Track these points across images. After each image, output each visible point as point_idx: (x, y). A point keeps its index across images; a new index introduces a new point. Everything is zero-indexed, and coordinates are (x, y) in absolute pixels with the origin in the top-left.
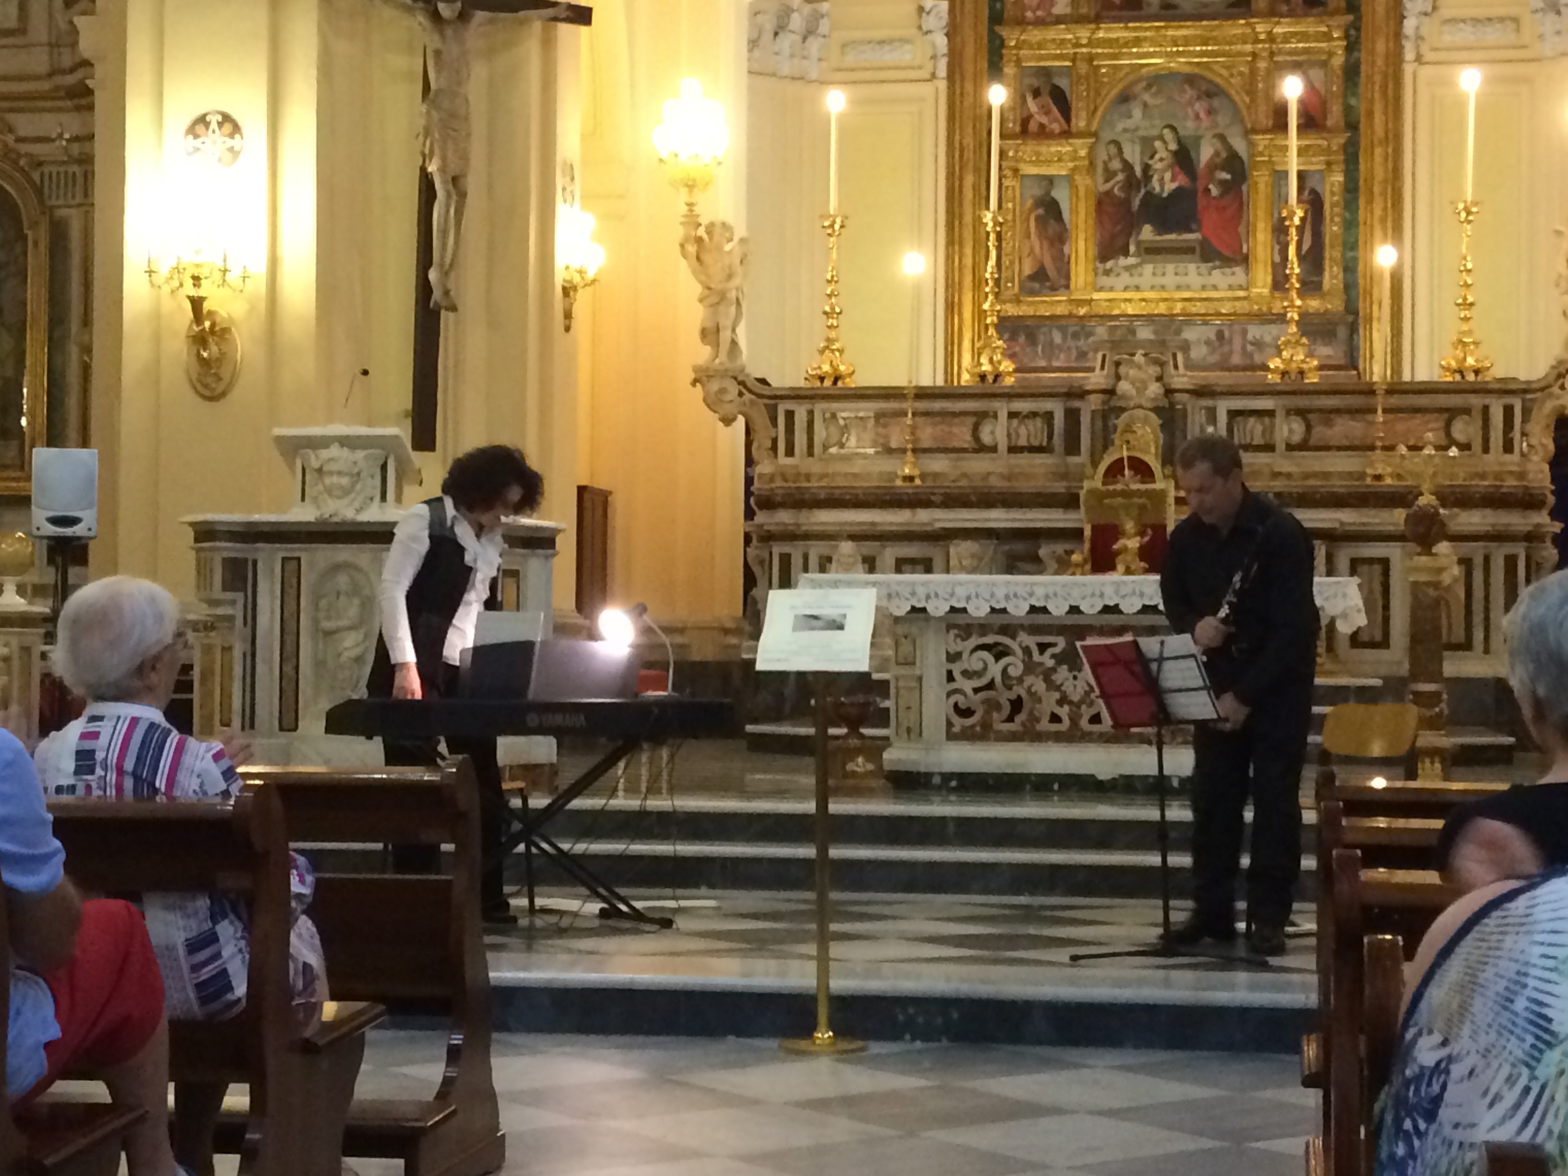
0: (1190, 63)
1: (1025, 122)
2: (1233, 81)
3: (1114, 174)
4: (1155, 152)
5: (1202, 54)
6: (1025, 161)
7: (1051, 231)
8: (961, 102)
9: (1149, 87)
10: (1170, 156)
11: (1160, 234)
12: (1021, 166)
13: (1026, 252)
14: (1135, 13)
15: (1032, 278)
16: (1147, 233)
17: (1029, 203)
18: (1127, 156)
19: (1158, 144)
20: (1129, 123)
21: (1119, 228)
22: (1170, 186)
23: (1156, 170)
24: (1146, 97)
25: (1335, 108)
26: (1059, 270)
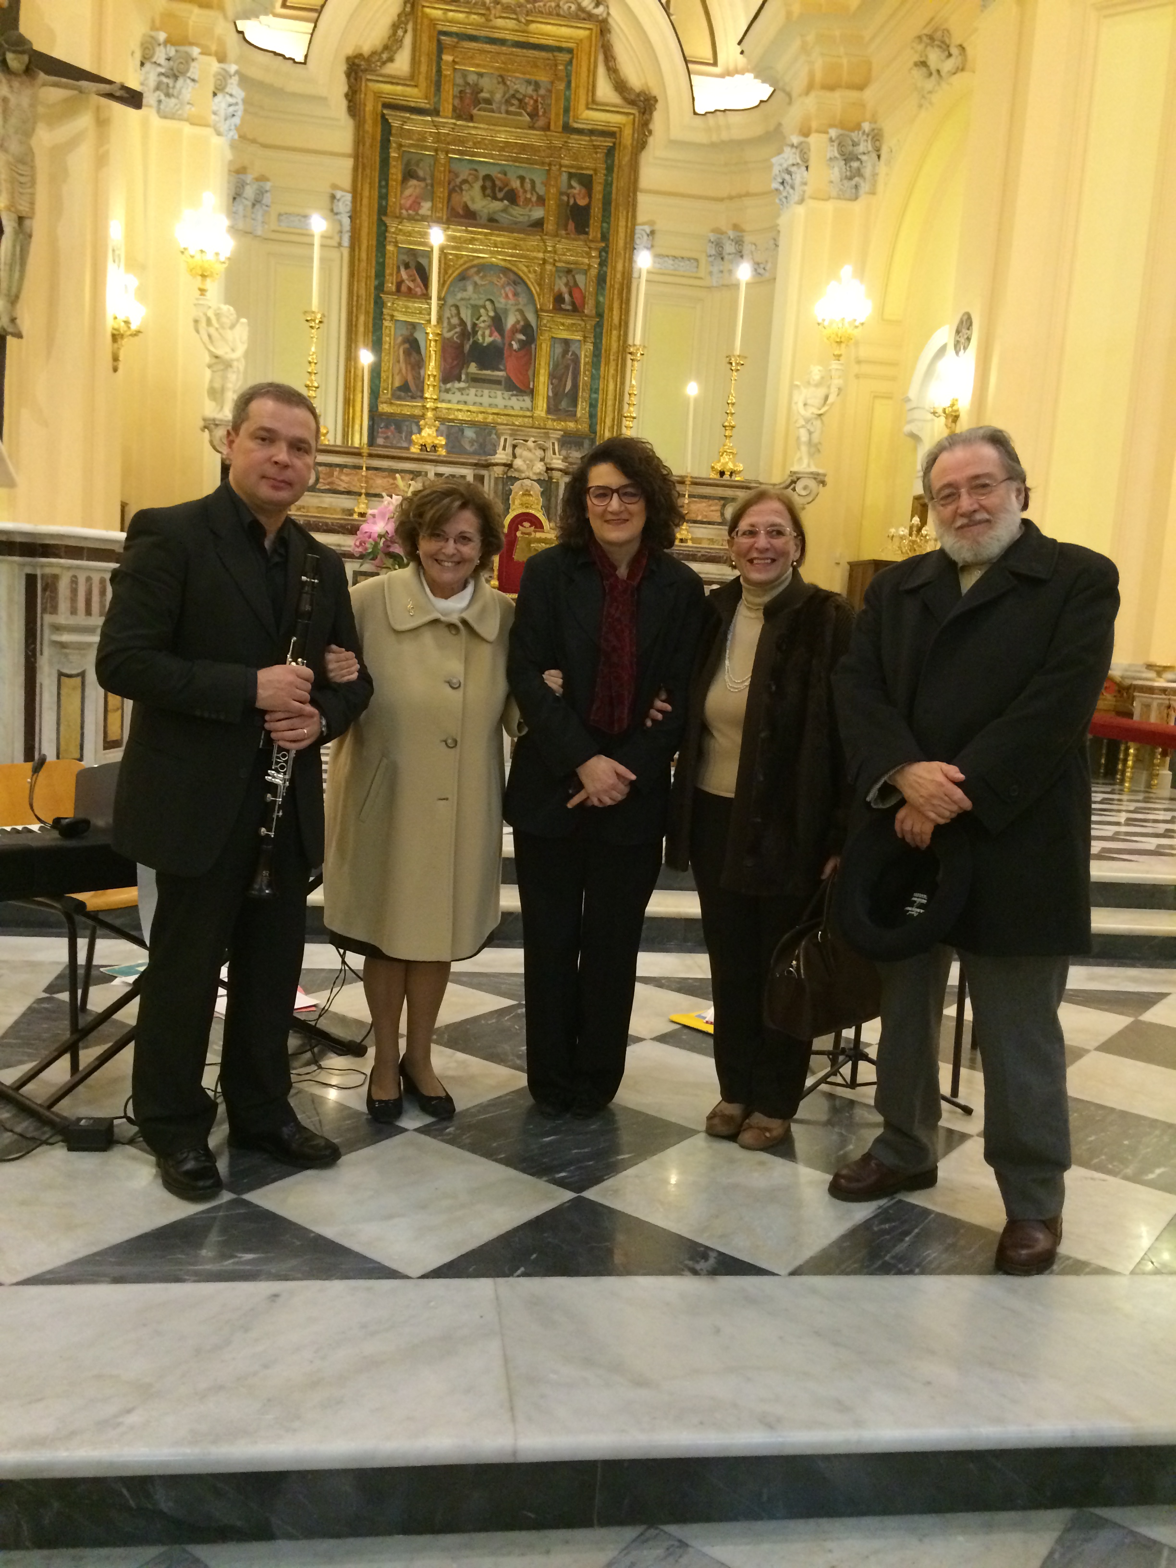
0: (505, 260)
1: (399, 284)
2: (530, 276)
3: (454, 327)
4: (481, 316)
5: (512, 256)
6: (398, 311)
7: (413, 360)
8: (359, 266)
9: (478, 272)
10: (490, 320)
11: (481, 370)
12: (396, 314)
13: (396, 371)
14: (474, 222)
15: (400, 389)
16: (473, 368)
17: (400, 339)
18: (463, 316)
19: (482, 311)
20: (465, 295)
21: (455, 362)
22: (488, 340)
23: (480, 327)
24: (476, 278)
25: (590, 302)
26: (417, 386)
